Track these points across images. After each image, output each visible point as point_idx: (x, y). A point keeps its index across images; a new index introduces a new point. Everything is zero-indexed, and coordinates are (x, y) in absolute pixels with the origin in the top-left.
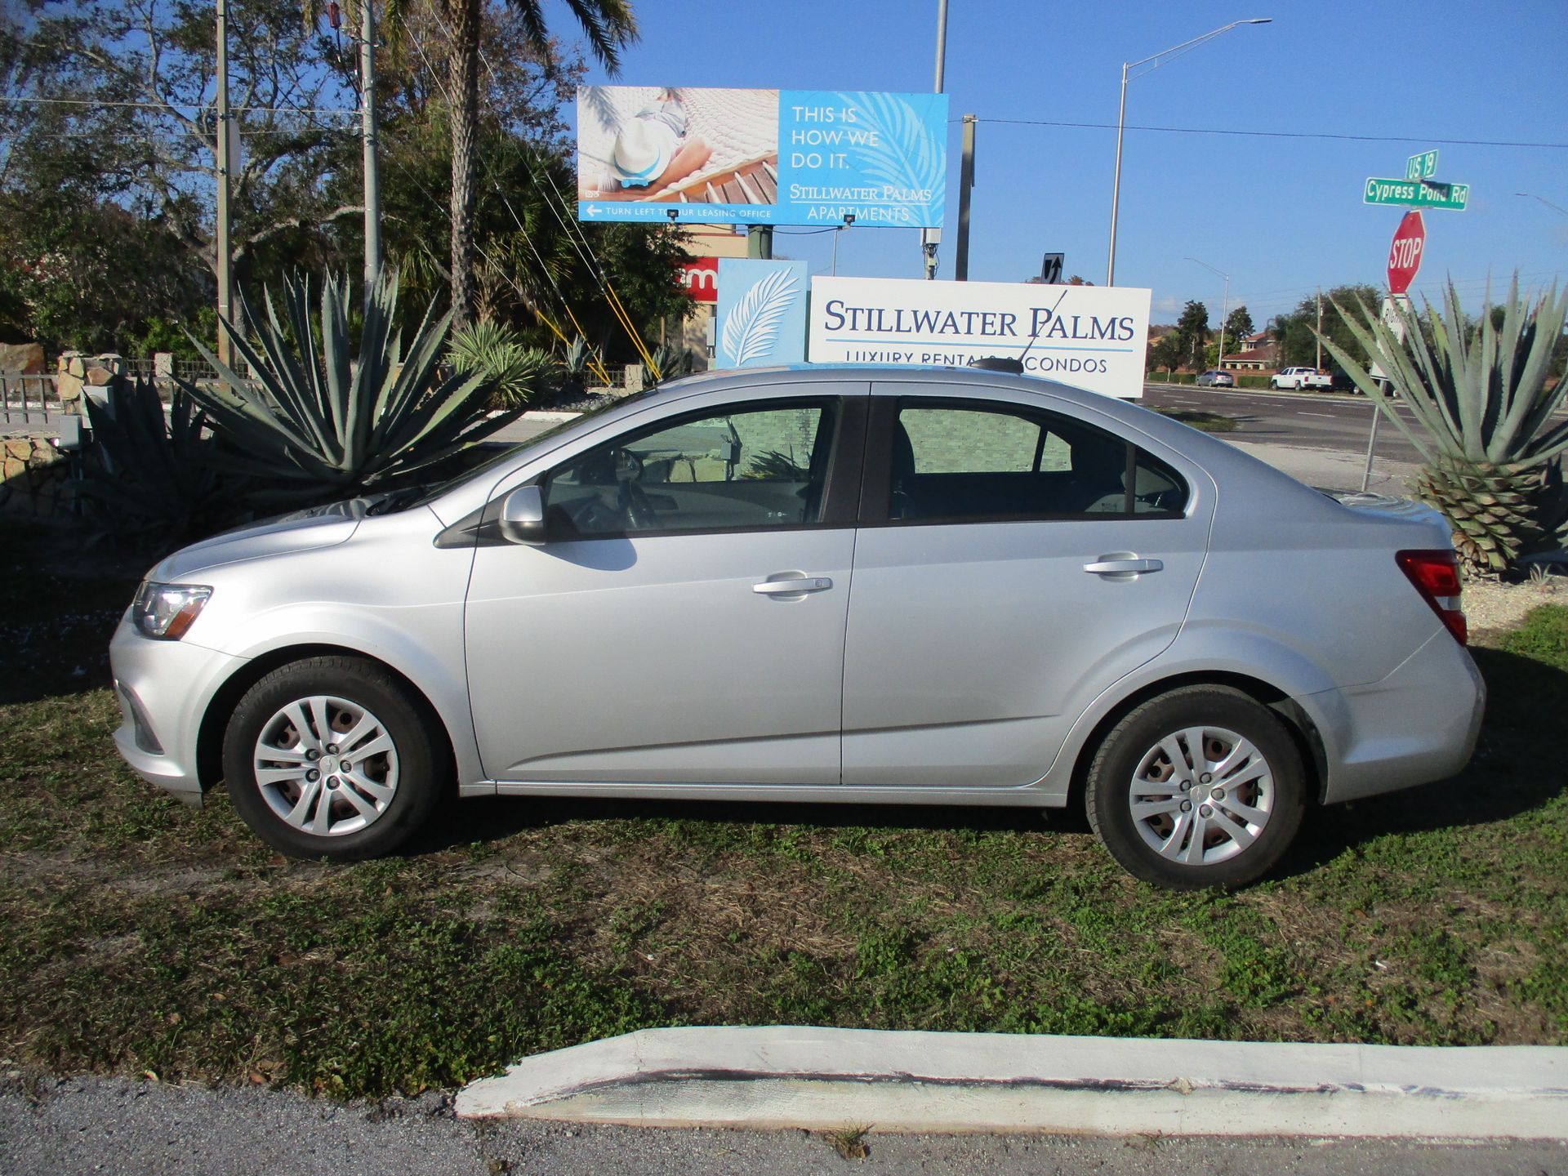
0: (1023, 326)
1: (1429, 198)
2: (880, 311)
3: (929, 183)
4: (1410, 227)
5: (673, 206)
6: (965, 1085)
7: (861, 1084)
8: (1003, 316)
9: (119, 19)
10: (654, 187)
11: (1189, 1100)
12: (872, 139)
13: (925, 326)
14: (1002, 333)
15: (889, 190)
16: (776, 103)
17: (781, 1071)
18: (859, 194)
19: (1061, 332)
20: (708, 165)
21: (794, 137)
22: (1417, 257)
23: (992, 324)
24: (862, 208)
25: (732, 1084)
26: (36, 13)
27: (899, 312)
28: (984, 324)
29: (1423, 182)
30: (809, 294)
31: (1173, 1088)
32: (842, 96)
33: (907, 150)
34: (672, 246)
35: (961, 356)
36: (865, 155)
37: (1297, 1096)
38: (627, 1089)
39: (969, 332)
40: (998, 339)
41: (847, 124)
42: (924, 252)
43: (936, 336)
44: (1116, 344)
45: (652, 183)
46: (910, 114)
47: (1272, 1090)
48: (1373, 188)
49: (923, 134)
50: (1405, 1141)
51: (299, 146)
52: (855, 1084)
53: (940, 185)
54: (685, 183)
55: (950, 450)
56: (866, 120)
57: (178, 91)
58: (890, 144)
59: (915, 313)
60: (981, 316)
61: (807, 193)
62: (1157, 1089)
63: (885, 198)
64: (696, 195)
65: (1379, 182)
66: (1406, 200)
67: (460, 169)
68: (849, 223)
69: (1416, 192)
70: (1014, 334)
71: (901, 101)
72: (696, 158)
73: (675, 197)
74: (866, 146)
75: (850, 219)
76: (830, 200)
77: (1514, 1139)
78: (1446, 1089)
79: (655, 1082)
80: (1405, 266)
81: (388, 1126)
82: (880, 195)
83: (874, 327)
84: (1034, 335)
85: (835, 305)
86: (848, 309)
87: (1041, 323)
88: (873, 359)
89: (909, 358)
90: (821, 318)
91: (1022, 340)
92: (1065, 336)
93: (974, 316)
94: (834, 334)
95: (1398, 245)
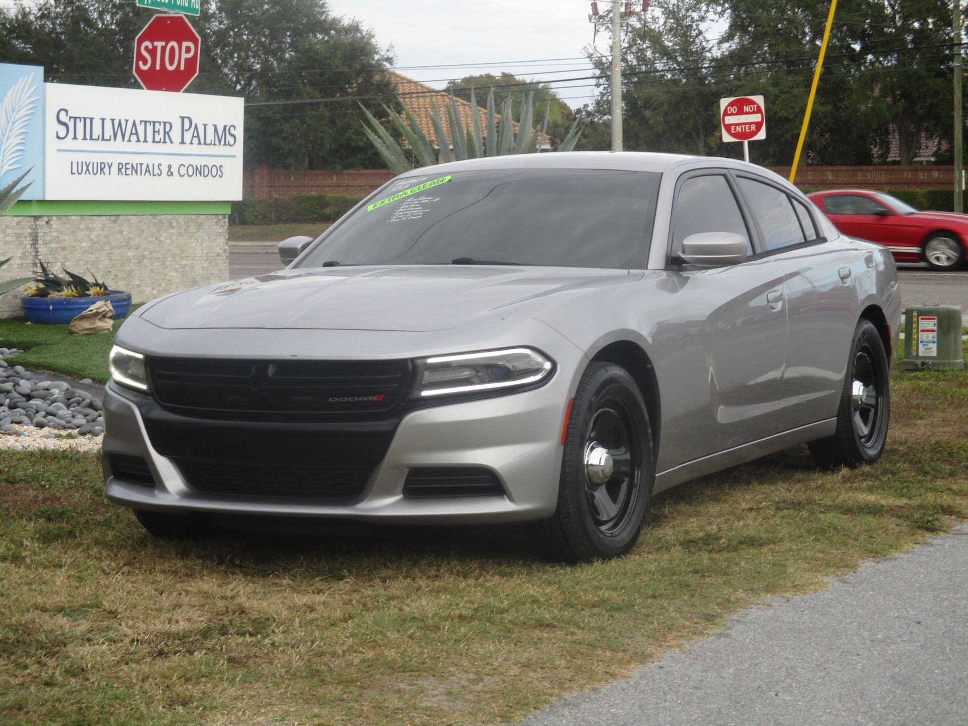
0: (176, 134)
1: (178, 3)
2: (91, 119)
8: (165, 123)
13: (119, 135)
19: (197, 140)
23: (158, 132)
27: (103, 120)
28: (154, 132)
35: (141, 164)
39: (145, 141)
40: (161, 147)
43: (126, 146)
44: (227, 150)
55: (129, 260)
59: (113, 120)
60: (152, 124)
70: (172, 142)
83: (88, 136)
84: (183, 142)
85: (63, 114)
86: (70, 118)
87: (186, 130)
88: (88, 169)
89: (110, 167)
90: (53, 127)
91: (176, 148)
92: (200, 143)
93: (148, 124)
94: (63, 144)
95: (150, 47)
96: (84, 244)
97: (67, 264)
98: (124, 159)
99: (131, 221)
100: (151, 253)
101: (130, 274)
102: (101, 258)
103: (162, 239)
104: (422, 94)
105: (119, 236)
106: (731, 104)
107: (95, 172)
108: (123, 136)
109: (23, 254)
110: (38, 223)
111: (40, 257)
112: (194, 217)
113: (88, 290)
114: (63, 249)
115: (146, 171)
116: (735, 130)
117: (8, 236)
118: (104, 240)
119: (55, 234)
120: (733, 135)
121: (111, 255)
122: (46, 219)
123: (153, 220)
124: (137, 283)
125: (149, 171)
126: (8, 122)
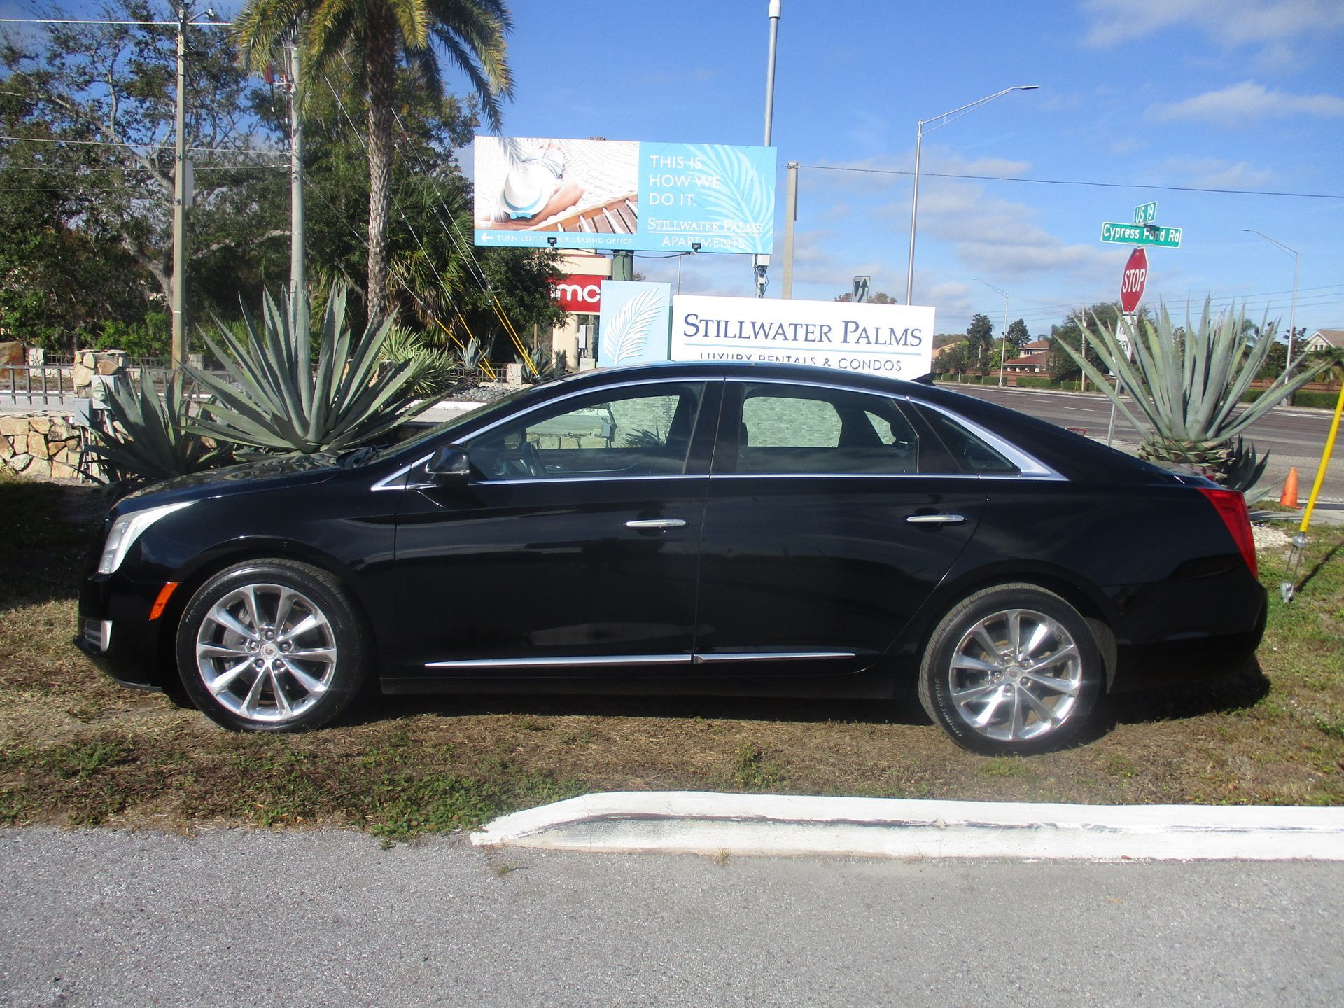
0: (837, 335)
2: (727, 322)
3: (761, 218)
4: (1137, 260)
5: (552, 234)
6: (801, 824)
7: (734, 823)
8: (822, 326)
9: (85, 74)
10: (537, 219)
11: (945, 833)
12: (715, 182)
13: (761, 333)
14: (821, 340)
15: (728, 223)
16: (637, 154)
17: (682, 814)
18: (704, 226)
19: (866, 340)
20: (581, 202)
21: (652, 180)
22: (1142, 284)
23: (813, 333)
24: (706, 237)
25: (649, 823)
26: (14, 67)
27: (741, 323)
29: (1146, 226)
30: (671, 308)
31: (934, 825)
32: (690, 147)
33: (743, 192)
34: (547, 265)
35: (789, 357)
36: (709, 196)
37: (1014, 832)
38: (580, 827)
39: (795, 339)
40: (817, 345)
41: (694, 169)
42: (756, 273)
43: (769, 342)
44: (909, 349)
45: (534, 216)
46: (746, 162)
47: (998, 827)
48: (1108, 231)
49: (756, 178)
50: (1083, 861)
51: (236, 180)
52: (730, 823)
53: (769, 221)
54: (562, 216)
56: (710, 168)
57: (131, 132)
58: (728, 186)
59: (753, 323)
60: (804, 327)
61: (662, 225)
62: (924, 826)
63: (725, 230)
64: (572, 225)
65: (1113, 226)
66: (1134, 240)
67: (376, 203)
68: (696, 250)
69: (1141, 234)
70: (831, 341)
71: (738, 152)
72: (572, 196)
73: (554, 227)
74: (709, 188)
75: (697, 247)
76: (681, 231)
77: (1154, 860)
78: (1109, 826)
79: (600, 822)
80: (1134, 290)
81: (426, 851)
82: (721, 227)
83: (722, 335)
84: (845, 341)
85: (692, 318)
86: (701, 320)
87: (851, 332)
89: (749, 359)
90: (680, 327)
91: (836, 345)
92: (869, 343)
93: (799, 326)
94: (692, 340)
95: (1129, 274)
108: (766, 337)
126: (627, 323)
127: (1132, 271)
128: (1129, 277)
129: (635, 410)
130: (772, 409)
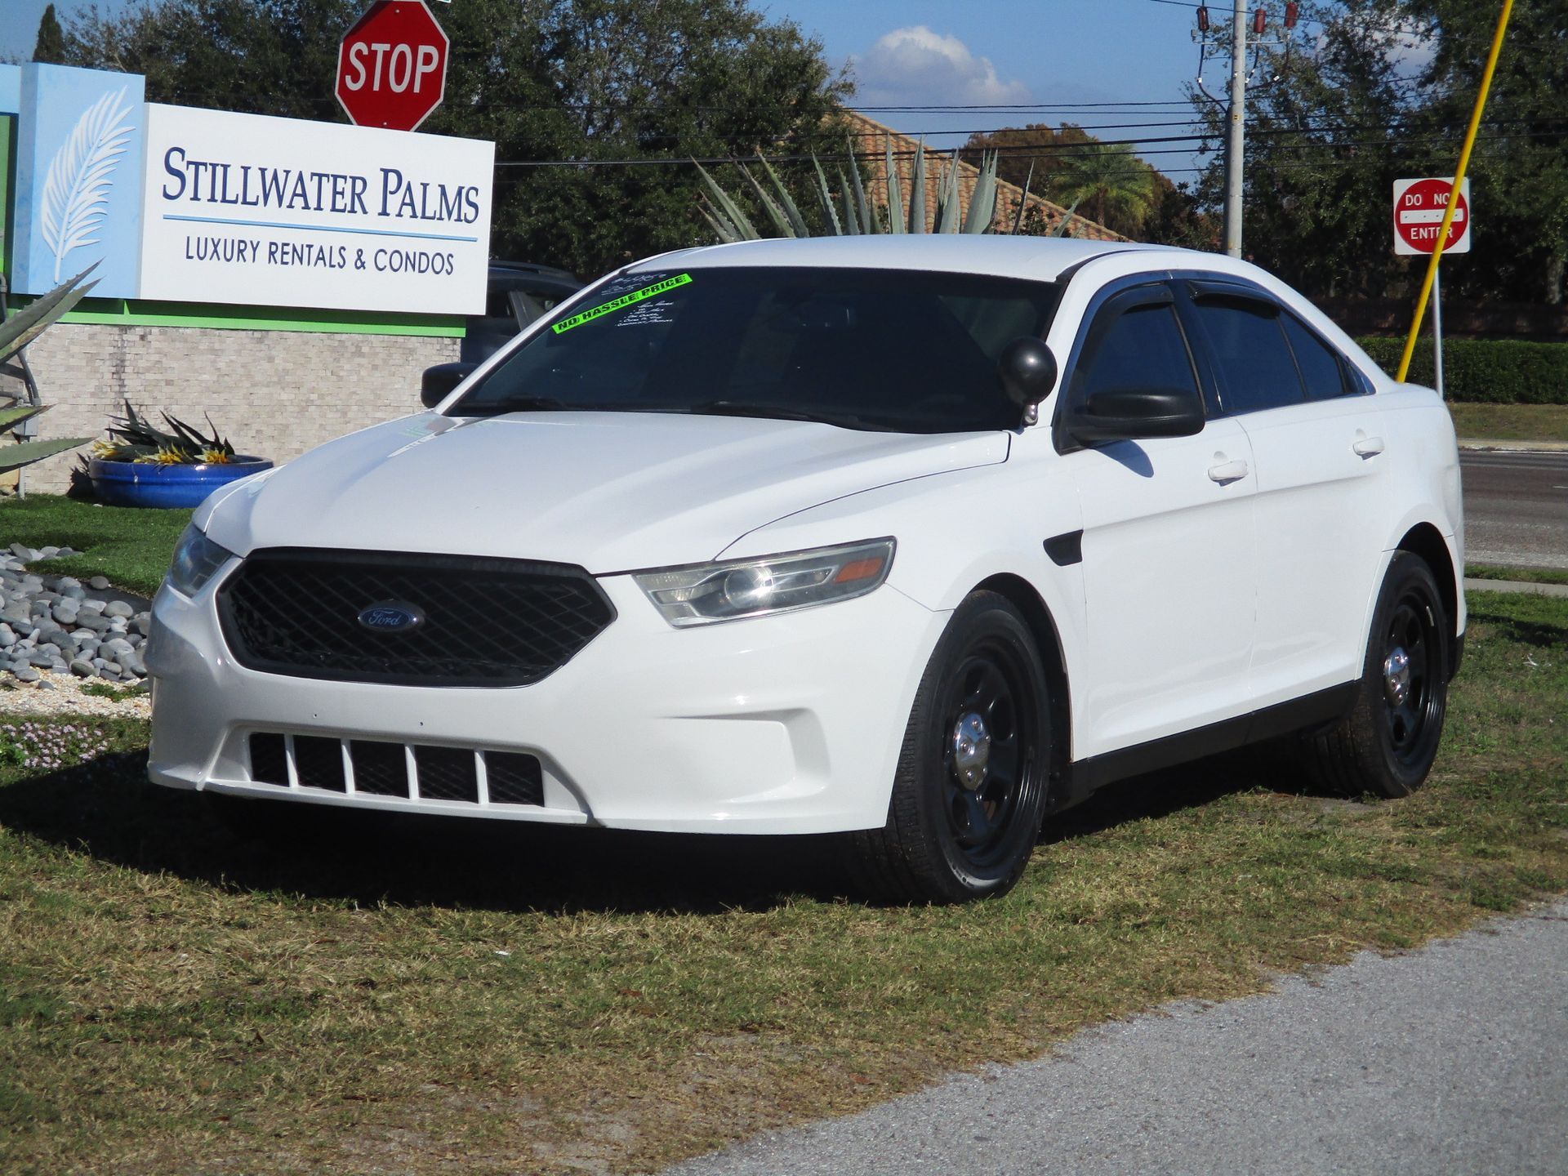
0: (372, 198)
2: (225, 167)
8: (354, 180)
13: (273, 195)
14: (353, 211)
19: (410, 210)
23: (342, 193)
27: (246, 169)
28: (335, 193)
30: (144, 133)
35: (310, 246)
39: (319, 208)
40: (345, 220)
43: (284, 215)
55: (282, 406)
59: (263, 171)
60: (331, 179)
70: (365, 212)
83: (218, 196)
84: (384, 213)
85: (175, 155)
86: (189, 163)
87: (391, 193)
88: (216, 251)
89: (255, 250)
90: (158, 177)
91: (373, 221)
92: (414, 216)
93: (324, 179)
94: (172, 207)
95: (365, 52)
96: (205, 377)
97: (175, 408)
98: (280, 237)
99: (290, 342)
100: (321, 396)
101: (284, 429)
102: (234, 402)
103: (342, 374)
104: (906, 156)
105: (266, 365)
106: (1412, 190)
107: (228, 257)
108: (280, 198)
109: (99, 388)
110: (125, 337)
111: (126, 395)
112: (400, 339)
113: (200, 453)
114: (169, 383)
115: (318, 258)
116: (1418, 235)
117: (73, 357)
118: (241, 371)
119: (156, 357)
120: (1413, 244)
121: (252, 397)
122: (139, 331)
123: (328, 342)
124: (296, 445)
125: (323, 259)
126: (79, 165)
127: (381, 48)
128: (369, 60)
129: (69, 368)
130: (271, 359)
